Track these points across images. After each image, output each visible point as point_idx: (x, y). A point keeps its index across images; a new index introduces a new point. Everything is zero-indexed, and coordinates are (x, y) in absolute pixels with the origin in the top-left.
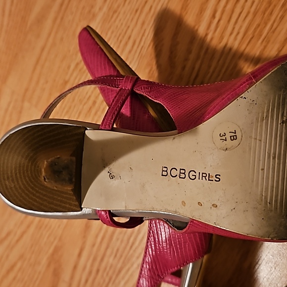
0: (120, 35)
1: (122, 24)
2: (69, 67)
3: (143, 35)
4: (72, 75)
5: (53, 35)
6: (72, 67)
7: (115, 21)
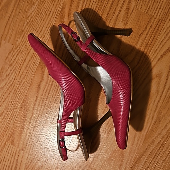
0: (46, 11)
1: (47, 6)
2: (24, 24)
3: (57, 10)
4: (25, 28)
5: (14, 11)
6: (25, 24)
7: (44, 5)
